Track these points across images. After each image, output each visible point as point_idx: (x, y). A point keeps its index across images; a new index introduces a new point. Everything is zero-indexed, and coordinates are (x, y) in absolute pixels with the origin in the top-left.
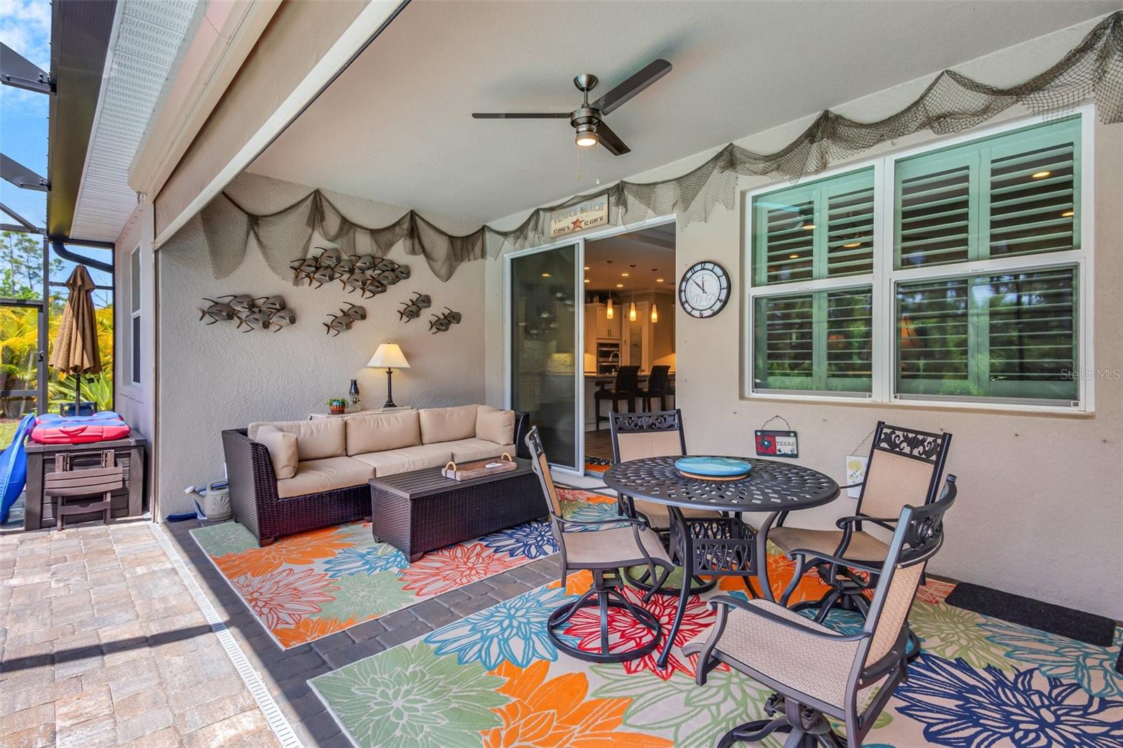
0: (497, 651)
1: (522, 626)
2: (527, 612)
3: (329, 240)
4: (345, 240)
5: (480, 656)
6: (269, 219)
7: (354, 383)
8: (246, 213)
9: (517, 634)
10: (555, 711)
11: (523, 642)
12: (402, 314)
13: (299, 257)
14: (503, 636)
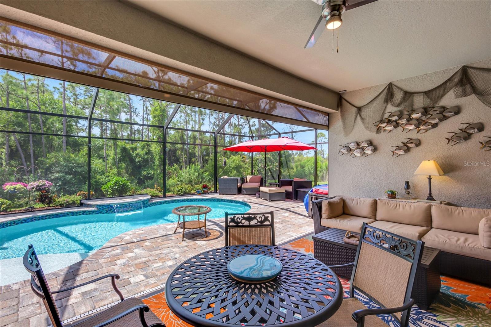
3: (396, 107)
4: (407, 103)
6: (366, 106)
7: (407, 183)
8: (356, 107)
12: (449, 140)
13: (379, 120)
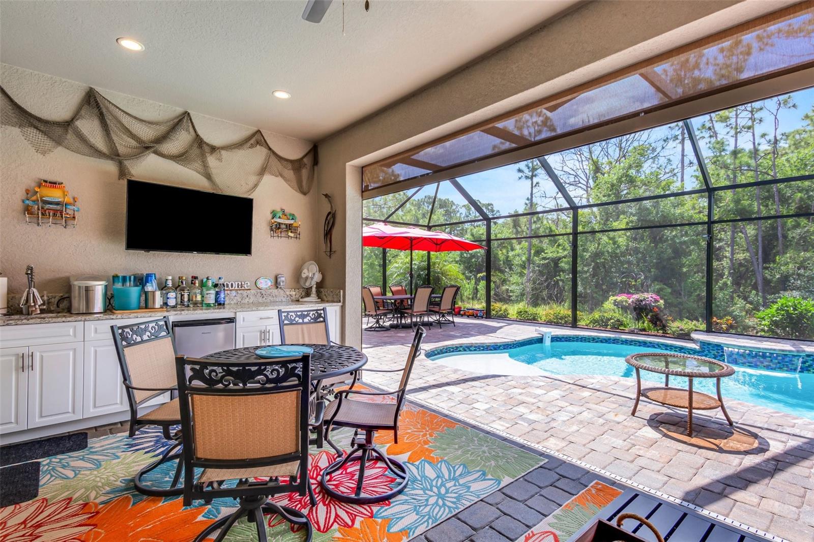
0: (442, 470)
1: (429, 487)
2: (427, 500)
5: (454, 468)
9: (432, 481)
10: (405, 441)
11: (426, 474)
14: (442, 480)
